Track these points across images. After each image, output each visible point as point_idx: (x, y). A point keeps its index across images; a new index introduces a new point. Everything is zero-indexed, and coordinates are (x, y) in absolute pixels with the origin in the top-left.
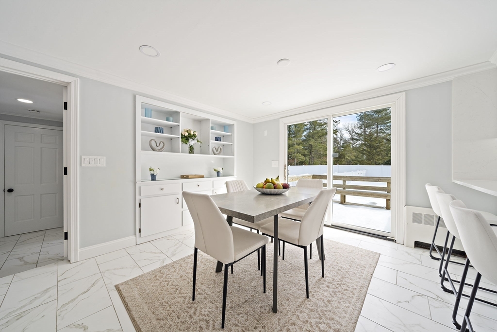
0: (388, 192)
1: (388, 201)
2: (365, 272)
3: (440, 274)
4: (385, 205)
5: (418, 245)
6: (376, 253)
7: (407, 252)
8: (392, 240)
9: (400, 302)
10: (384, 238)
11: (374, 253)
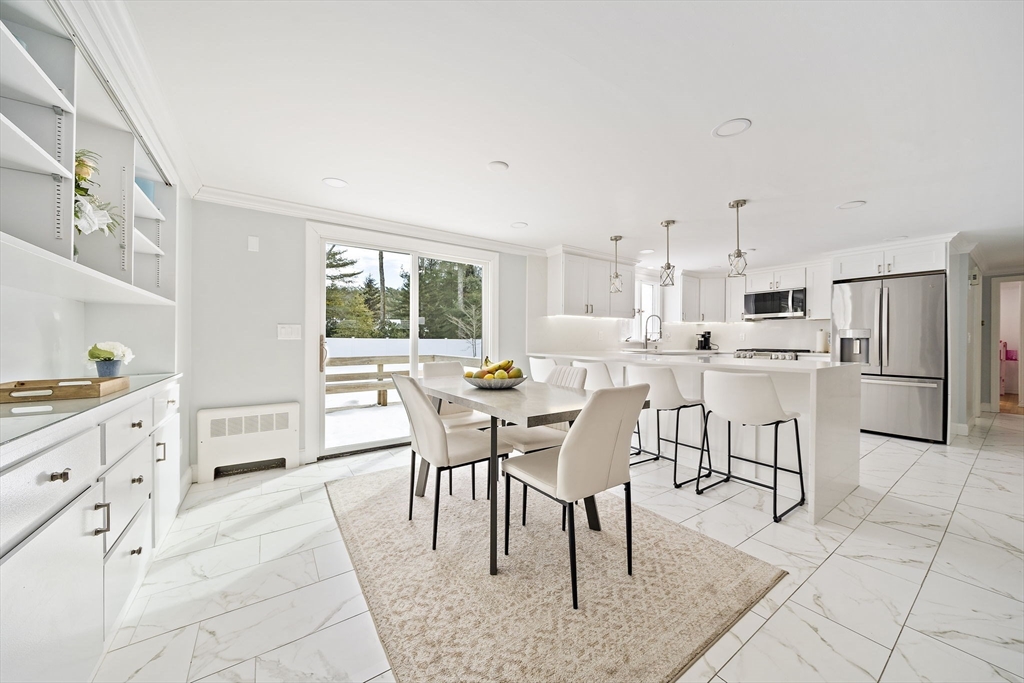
1: (383, 393)
4: (375, 401)
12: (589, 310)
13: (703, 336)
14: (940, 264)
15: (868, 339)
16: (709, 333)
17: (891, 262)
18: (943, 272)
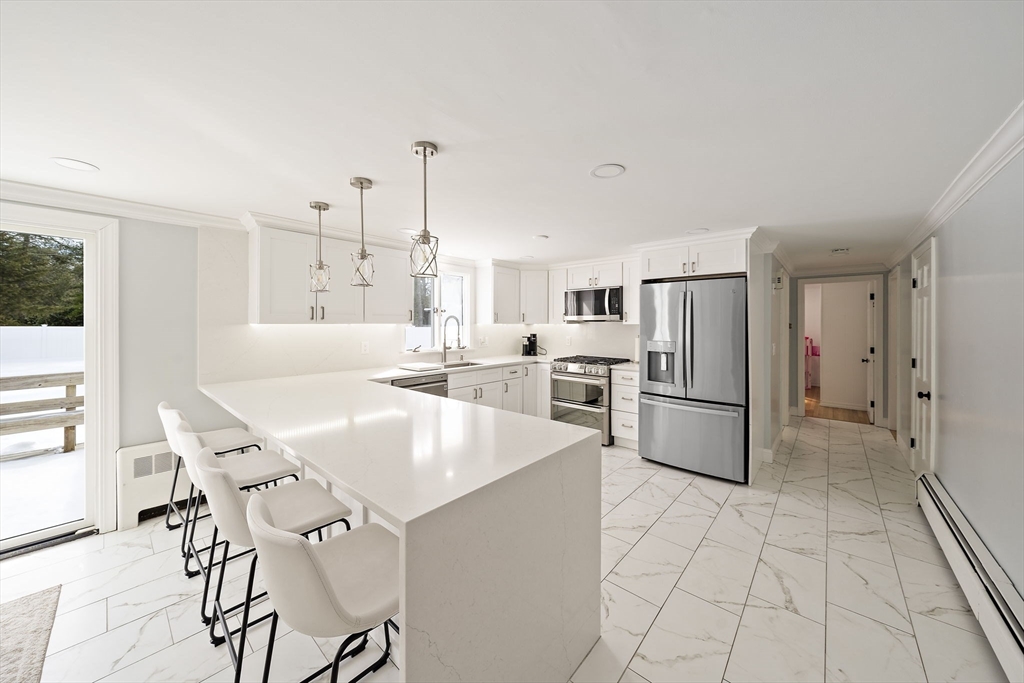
0: (68, 409)
1: (70, 431)
2: (21, 664)
3: (183, 551)
4: (61, 442)
5: (145, 516)
6: (49, 591)
7: (125, 544)
8: (90, 533)
9: (117, 662)
10: (70, 537)
11: (44, 592)
12: (317, 314)
13: (529, 339)
14: (740, 266)
15: (673, 354)
16: (534, 336)
17: (695, 260)
18: (743, 275)
